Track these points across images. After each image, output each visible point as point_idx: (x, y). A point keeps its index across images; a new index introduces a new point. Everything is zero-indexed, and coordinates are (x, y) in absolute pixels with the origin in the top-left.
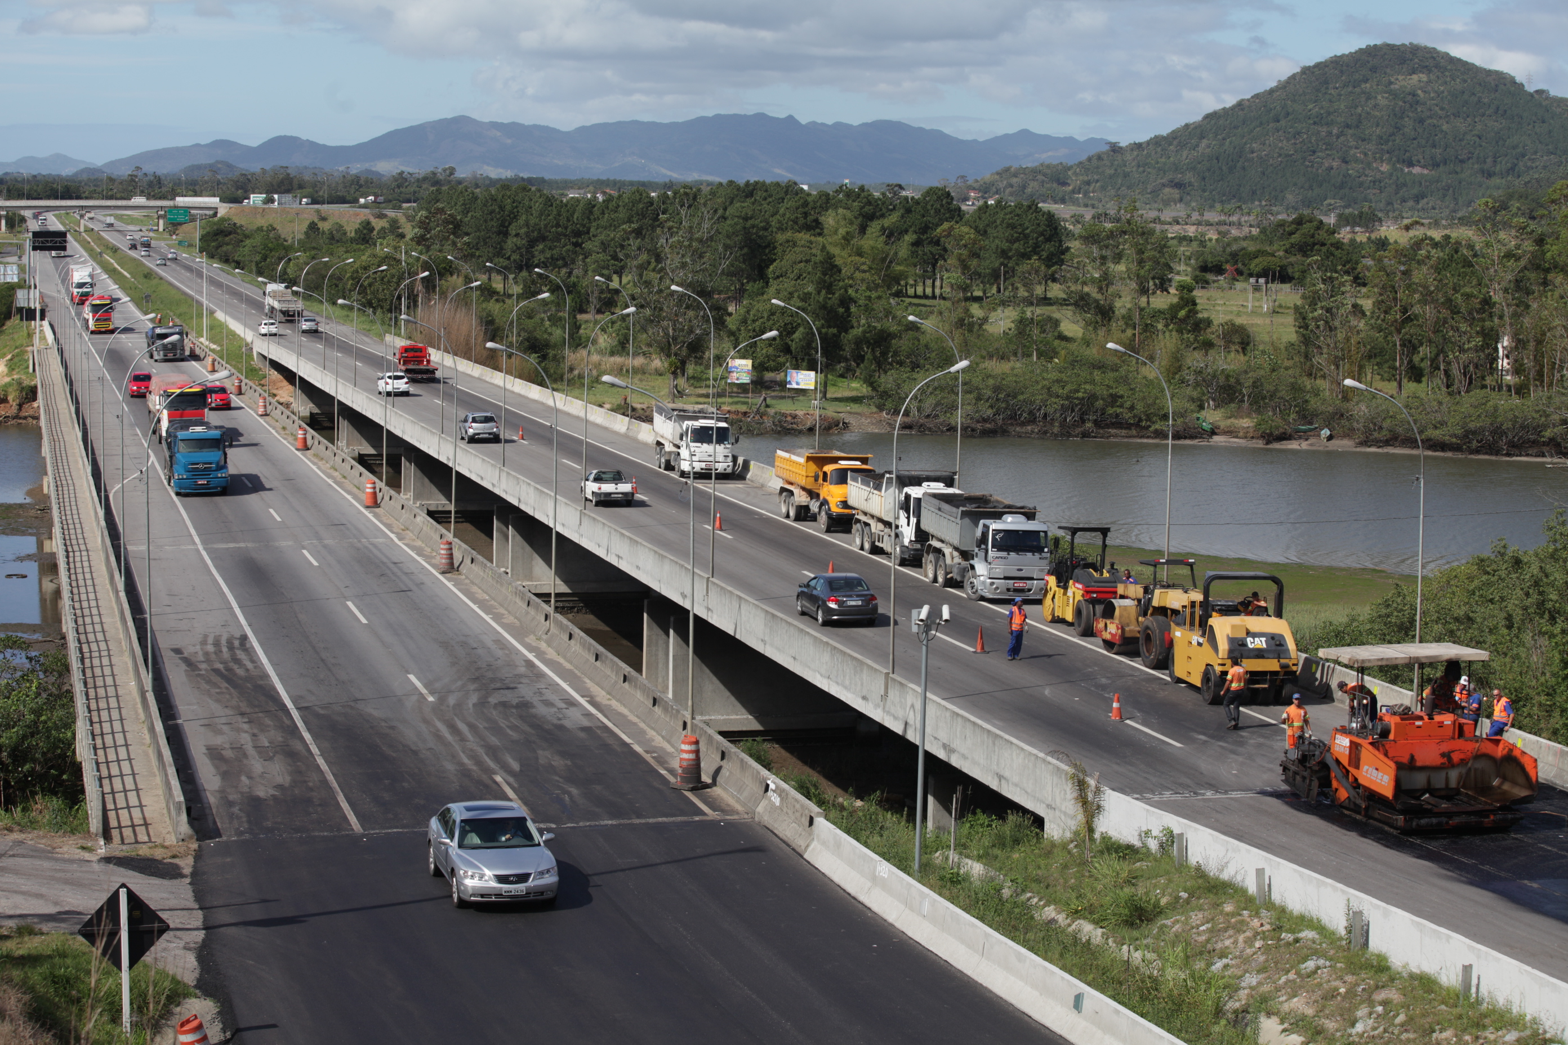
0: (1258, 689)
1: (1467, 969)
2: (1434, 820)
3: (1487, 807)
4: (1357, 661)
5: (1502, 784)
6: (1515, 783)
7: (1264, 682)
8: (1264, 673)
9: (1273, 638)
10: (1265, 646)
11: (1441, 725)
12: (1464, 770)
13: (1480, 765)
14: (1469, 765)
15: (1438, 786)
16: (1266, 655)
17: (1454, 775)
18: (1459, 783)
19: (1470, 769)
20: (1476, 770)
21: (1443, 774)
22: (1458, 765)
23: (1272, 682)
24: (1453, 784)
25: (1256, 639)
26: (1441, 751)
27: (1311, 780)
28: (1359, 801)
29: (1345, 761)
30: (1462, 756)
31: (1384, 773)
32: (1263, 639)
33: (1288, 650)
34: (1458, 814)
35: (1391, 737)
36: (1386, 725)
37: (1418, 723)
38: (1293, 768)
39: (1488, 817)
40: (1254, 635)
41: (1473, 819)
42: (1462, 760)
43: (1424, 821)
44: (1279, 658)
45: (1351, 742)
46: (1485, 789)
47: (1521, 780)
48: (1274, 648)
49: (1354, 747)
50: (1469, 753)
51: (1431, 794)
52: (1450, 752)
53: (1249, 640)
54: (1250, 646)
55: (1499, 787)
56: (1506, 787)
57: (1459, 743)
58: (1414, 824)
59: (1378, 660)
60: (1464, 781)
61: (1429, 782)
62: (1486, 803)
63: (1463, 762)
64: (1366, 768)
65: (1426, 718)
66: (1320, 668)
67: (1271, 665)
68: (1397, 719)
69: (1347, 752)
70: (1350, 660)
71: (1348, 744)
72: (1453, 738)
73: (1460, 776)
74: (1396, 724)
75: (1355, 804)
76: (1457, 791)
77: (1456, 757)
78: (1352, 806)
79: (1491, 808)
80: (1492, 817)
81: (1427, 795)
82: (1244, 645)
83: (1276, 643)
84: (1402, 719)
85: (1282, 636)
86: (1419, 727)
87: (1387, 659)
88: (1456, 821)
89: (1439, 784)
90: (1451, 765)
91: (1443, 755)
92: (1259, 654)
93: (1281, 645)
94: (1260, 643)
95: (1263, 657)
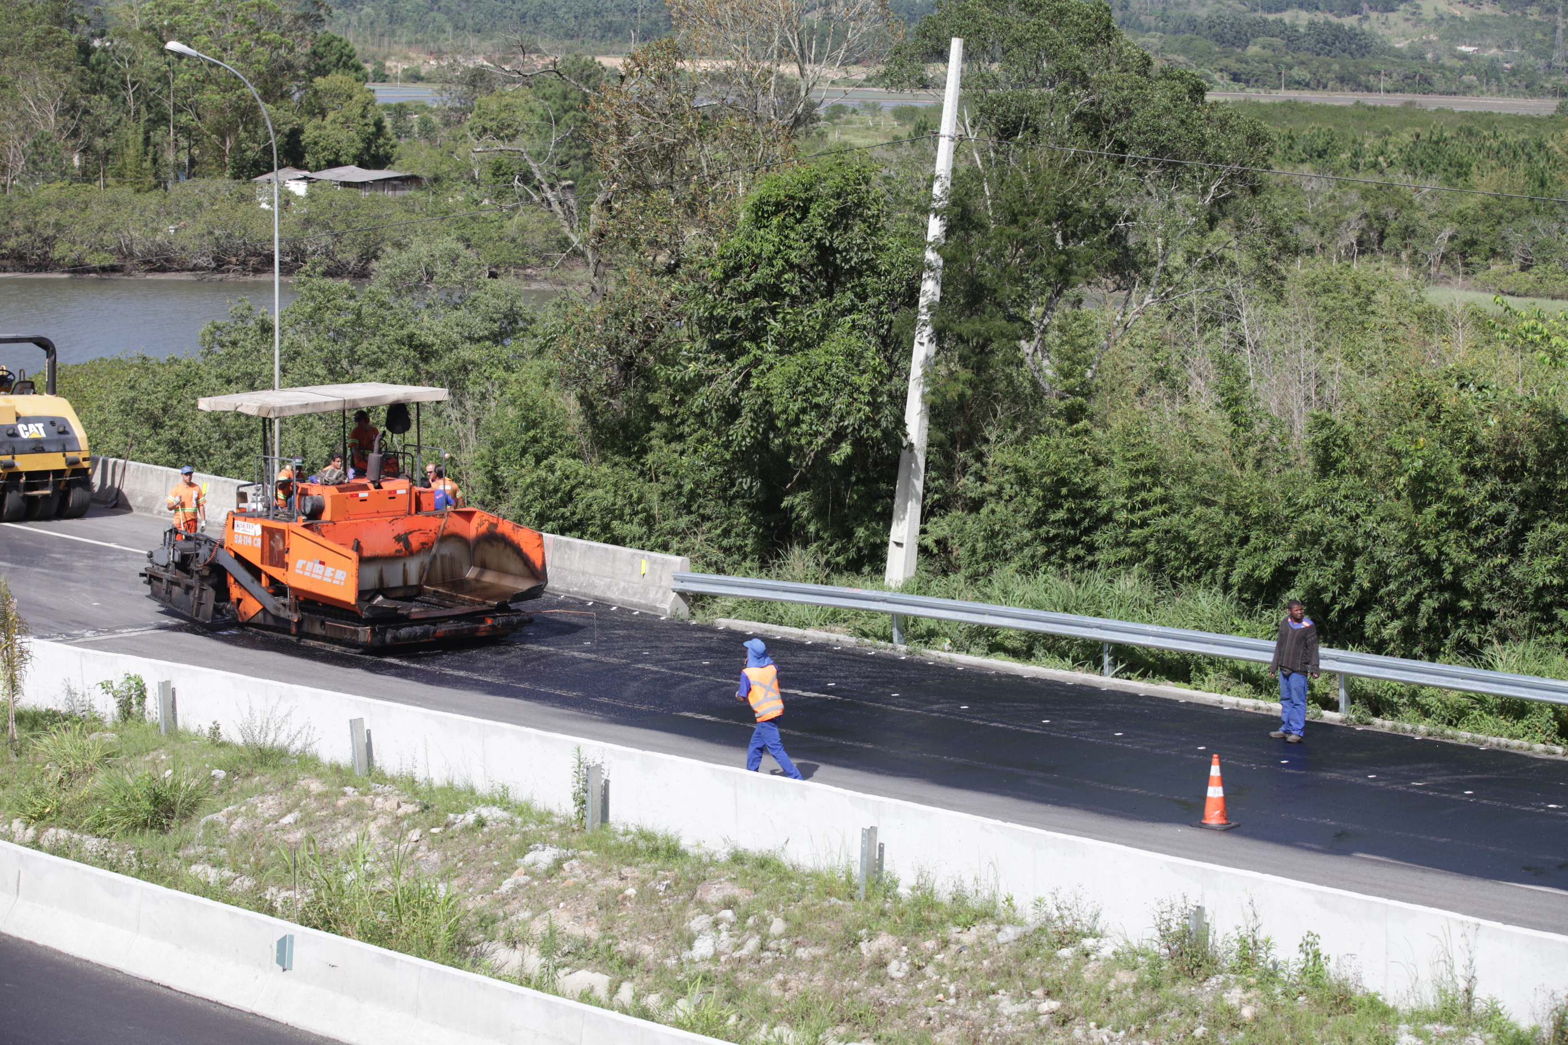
0: (35, 497)
1: (870, 833)
2: (418, 630)
3: (478, 608)
4: (273, 409)
5: (481, 574)
6: (503, 571)
7: (45, 486)
8: (45, 474)
9: (53, 423)
10: (43, 435)
11: (392, 496)
12: (426, 559)
13: (447, 550)
14: (434, 550)
15: (393, 585)
16: (46, 448)
17: (414, 566)
18: (421, 578)
19: (435, 556)
20: (443, 557)
21: (399, 567)
22: (419, 552)
23: (56, 485)
24: (413, 580)
25: (31, 426)
26: (396, 534)
27: (202, 590)
28: (285, 614)
29: (255, 559)
30: (423, 539)
31: (337, 568)
32: (40, 426)
33: (75, 439)
34: (444, 619)
35: (326, 516)
36: (318, 500)
37: (363, 494)
38: (167, 576)
39: (483, 621)
40: (27, 421)
41: (465, 625)
42: (423, 544)
43: (404, 632)
44: (64, 450)
45: (264, 528)
46: (459, 584)
47: (516, 565)
48: (57, 436)
49: (267, 535)
50: (432, 534)
51: (385, 596)
52: (407, 534)
53: (21, 427)
54: (25, 436)
55: (477, 580)
56: (489, 578)
57: (419, 521)
58: (389, 637)
59: (302, 406)
60: (427, 575)
61: (381, 579)
62: (473, 602)
63: (425, 547)
64: (300, 563)
65: (371, 486)
66: (100, 466)
67: (55, 461)
68: (333, 490)
69: (259, 544)
70: (260, 408)
71: (259, 532)
72: (410, 513)
73: (423, 568)
74: (333, 497)
75: (276, 618)
76: (419, 590)
77: (415, 541)
78: (270, 621)
79: (484, 607)
80: (489, 622)
81: (380, 598)
82: (15, 435)
83: (59, 429)
84: (340, 490)
85: (64, 420)
86: (364, 500)
87: (314, 405)
88: (443, 629)
89: (394, 580)
90: (410, 553)
91: (398, 539)
92: (37, 447)
93: (64, 432)
94: (36, 431)
95: (42, 451)
